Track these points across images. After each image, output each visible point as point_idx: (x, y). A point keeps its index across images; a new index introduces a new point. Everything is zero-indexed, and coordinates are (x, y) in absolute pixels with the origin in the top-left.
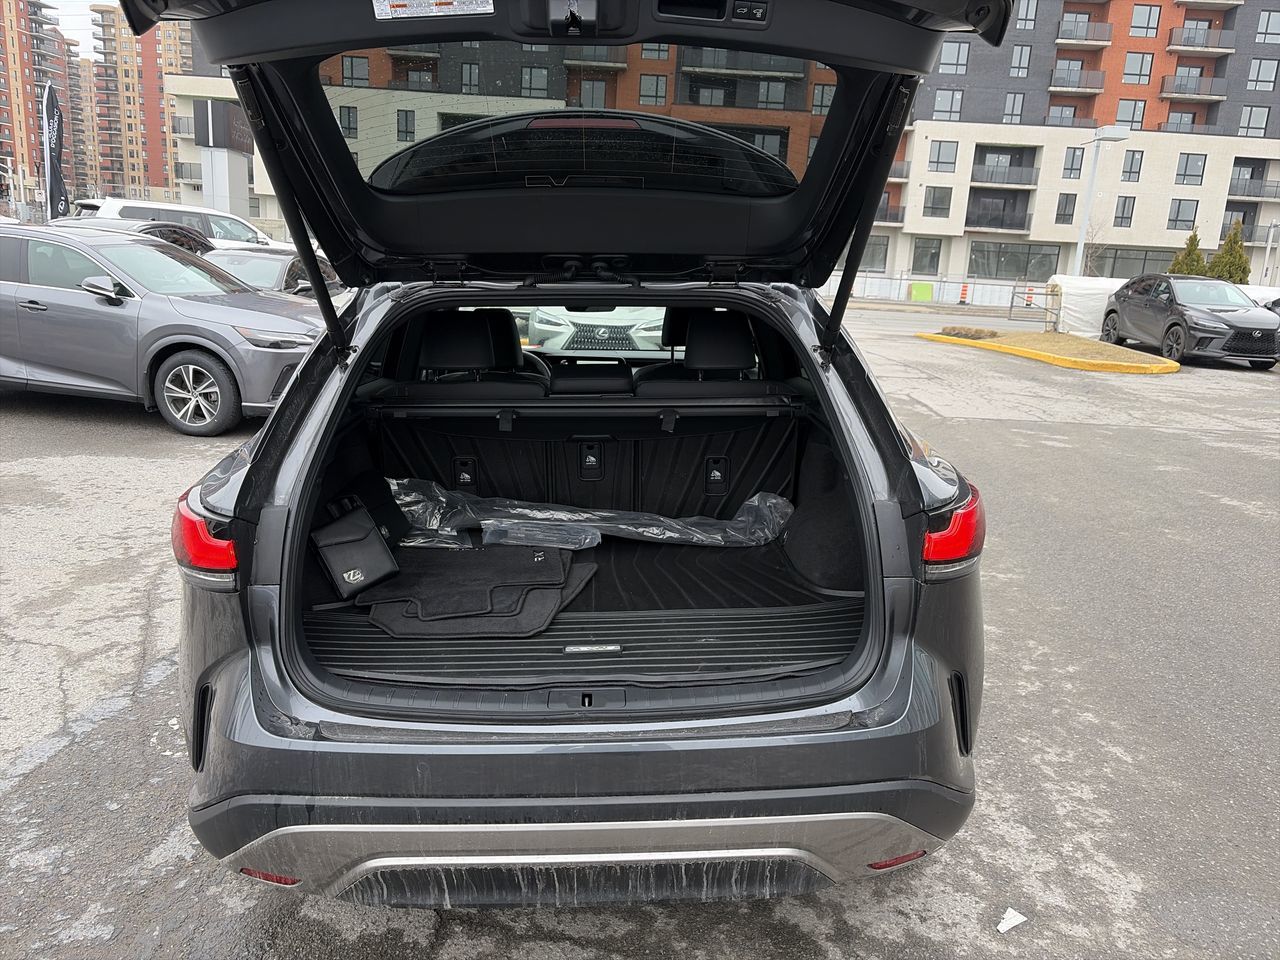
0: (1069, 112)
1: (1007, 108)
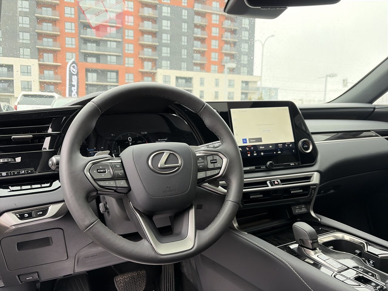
0: (199, 68)
1: (183, 67)
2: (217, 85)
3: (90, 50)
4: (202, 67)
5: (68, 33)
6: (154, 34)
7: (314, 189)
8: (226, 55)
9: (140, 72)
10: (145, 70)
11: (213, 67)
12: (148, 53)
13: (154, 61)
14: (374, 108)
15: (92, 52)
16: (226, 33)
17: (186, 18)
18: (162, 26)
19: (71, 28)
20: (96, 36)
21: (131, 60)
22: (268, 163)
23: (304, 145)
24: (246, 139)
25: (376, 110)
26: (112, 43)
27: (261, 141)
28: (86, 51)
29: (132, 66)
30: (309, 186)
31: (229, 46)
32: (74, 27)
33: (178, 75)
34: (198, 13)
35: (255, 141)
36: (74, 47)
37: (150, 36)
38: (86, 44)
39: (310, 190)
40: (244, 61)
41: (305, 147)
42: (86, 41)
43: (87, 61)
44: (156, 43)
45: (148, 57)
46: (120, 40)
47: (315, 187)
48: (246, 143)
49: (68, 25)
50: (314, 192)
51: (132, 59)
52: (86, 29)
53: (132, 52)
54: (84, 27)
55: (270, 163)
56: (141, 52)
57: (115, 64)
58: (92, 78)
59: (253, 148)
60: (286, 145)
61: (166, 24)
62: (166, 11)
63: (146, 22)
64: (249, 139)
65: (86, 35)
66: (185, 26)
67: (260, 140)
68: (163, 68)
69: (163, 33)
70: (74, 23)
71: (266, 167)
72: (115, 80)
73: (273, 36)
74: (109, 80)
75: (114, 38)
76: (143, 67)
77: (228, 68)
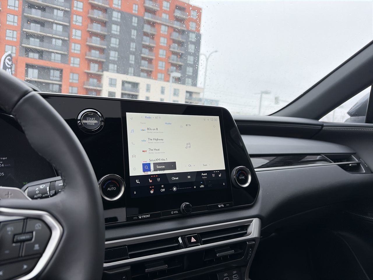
0: (145, 74)
1: (130, 71)
2: (163, 92)
3: (32, 45)
4: (149, 74)
5: (9, 25)
6: (103, 37)
7: (252, 246)
8: (173, 65)
9: (85, 72)
10: (91, 71)
11: (159, 75)
12: (95, 55)
13: (101, 63)
14: (322, 126)
15: (34, 47)
16: (174, 44)
17: (136, 25)
18: (111, 30)
19: (14, 20)
20: (40, 32)
21: (77, 61)
22: (183, 205)
23: (239, 176)
24: (149, 165)
25: (324, 128)
26: (57, 41)
27: (175, 168)
28: (28, 46)
29: (78, 66)
30: (244, 242)
31: (175, 57)
32: (17, 20)
33: (125, 79)
35: (164, 167)
36: (15, 40)
37: (98, 39)
38: (29, 39)
39: (246, 249)
40: (189, 72)
41: (240, 178)
42: (29, 36)
43: (28, 57)
44: (104, 45)
45: (96, 59)
46: (67, 39)
47: (254, 242)
48: (149, 170)
49: (10, 18)
50: (252, 251)
51: (78, 59)
52: (30, 24)
53: (79, 52)
54: (28, 21)
55: (186, 206)
56: (88, 53)
57: (60, 62)
58: (33, 74)
59: (159, 179)
60: (213, 175)
61: (115, 29)
62: (116, 16)
63: (95, 24)
64: (155, 164)
65: (30, 29)
66: (134, 33)
67: (172, 165)
68: (110, 71)
69: (112, 37)
70: (17, 16)
71: (179, 211)
72: (58, 79)
73: (216, 51)
74: (51, 78)
75: (59, 36)
76: (89, 68)
77: (173, 77)
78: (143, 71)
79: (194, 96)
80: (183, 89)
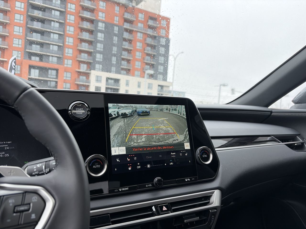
0: (125, 72)
1: (112, 70)
2: (139, 86)
4: (128, 71)
5: (15, 35)
6: (90, 43)
7: (214, 214)
8: (147, 64)
9: (77, 71)
10: (81, 70)
11: (136, 73)
12: (84, 57)
13: (88, 64)
14: (271, 112)
15: (36, 52)
16: (148, 47)
17: (117, 32)
18: (97, 37)
19: (19, 31)
20: (40, 40)
21: (70, 62)
22: (156, 179)
23: (202, 154)
25: (273, 114)
26: (54, 46)
28: (31, 51)
29: (70, 66)
30: (207, 210)
31: (149, 57)
32: (22, 31)
33: (108, 76)
34: (126, 30)
36: (20, 46)
37: (87, 44)
38: (31, 45)
39: (210, 216)
40: (160, 70)
41: (203, 156)
43: (31, 59)
44: (91, 49)
45: (85, 60)
46: (61, 45)
47: (216, 210)
49: (17, 29)
50: (214, 218)
52: (32, 33)
53: (71, 55)
54: (31, 31)
55: (159, 180)
56: (78, 56)
57: (56, 63)
58: (35, 74)
59: (136, 158)
60: (180, 154)
61: (100, 36)
62: (101, 26)
63: (84, 33)
65: (32, 38)
66: (115, 39)
68: (96, 70)
69: (98, 42)
70: (22, 27)
71: (153, 184)
72: (55, 77)
73: (182, 53)
74: (49, 76)
75: (56, 43)
76: (79, 68)
77: (148, 74)
78: (123, 69)
79: (165, 89)
80: (155, 83)
